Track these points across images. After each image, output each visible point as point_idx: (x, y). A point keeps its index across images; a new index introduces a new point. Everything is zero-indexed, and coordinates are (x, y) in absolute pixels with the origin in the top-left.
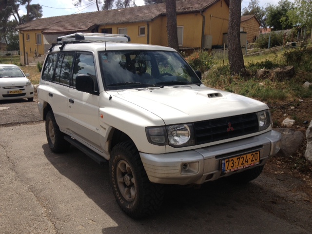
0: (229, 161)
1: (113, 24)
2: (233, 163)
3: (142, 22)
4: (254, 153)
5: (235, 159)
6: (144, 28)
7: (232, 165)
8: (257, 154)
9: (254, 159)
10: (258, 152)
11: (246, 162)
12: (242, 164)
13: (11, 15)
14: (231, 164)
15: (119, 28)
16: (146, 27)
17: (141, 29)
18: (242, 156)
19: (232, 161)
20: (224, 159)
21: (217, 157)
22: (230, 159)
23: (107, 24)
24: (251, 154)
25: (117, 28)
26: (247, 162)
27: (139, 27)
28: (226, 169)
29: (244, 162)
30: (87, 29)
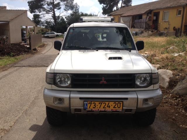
0: (91, 103)
1: (161, 9)
2: (95, 105)
3: (179, 6)
4: (117, 103)
5: (97, 103)
6: (181, 11)
7: (94, 107)
8: (120, 104)
9: (116, 106)
10: (122, 103)
11: (107, 107)
12: (104, 108)
13: (115, 6)
14: (93, 105)
15: (165, 11)
16: (182, 10)
17: (179, 11)
18: (104, 102)
19: (94, 104)
20: (87, 101)
21: (81, 98)
22: (92, 102)
23: (157, 9)
24: (114, 102)
25: (163, 11)
26: (109, 107)
27: (178, 10)
28: (88, 108)
29: (106, 106)
30: (144, 13)
